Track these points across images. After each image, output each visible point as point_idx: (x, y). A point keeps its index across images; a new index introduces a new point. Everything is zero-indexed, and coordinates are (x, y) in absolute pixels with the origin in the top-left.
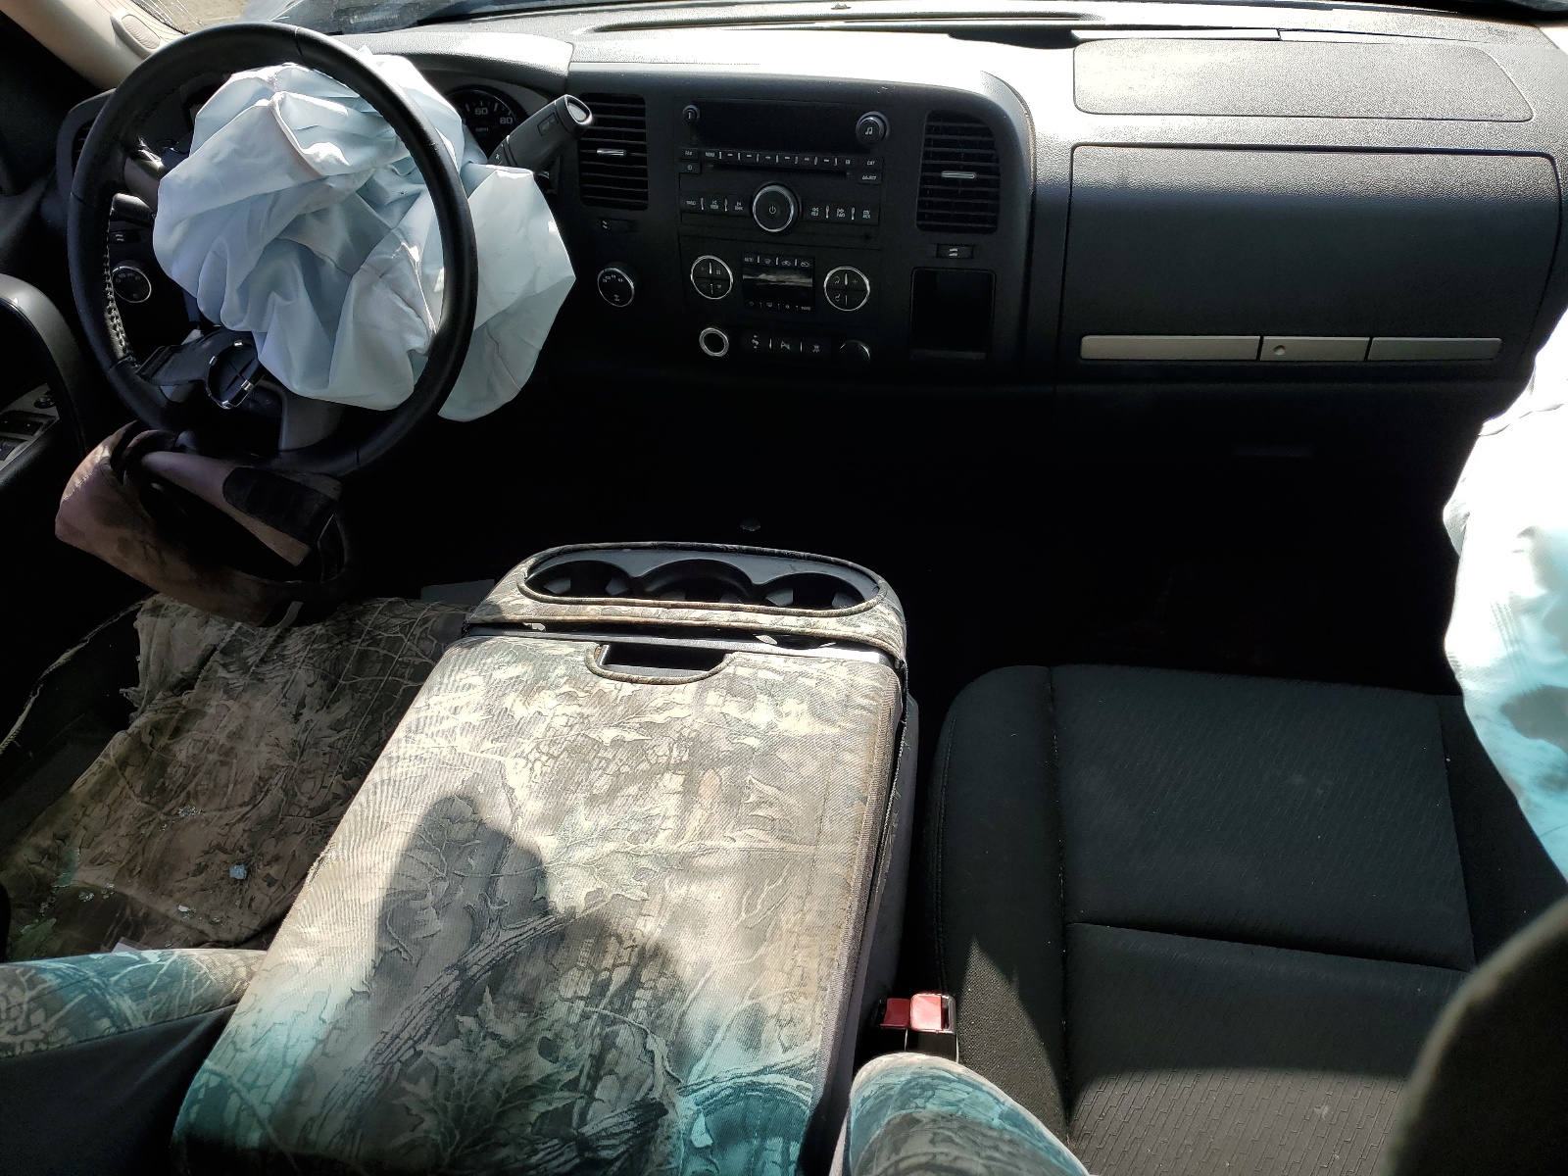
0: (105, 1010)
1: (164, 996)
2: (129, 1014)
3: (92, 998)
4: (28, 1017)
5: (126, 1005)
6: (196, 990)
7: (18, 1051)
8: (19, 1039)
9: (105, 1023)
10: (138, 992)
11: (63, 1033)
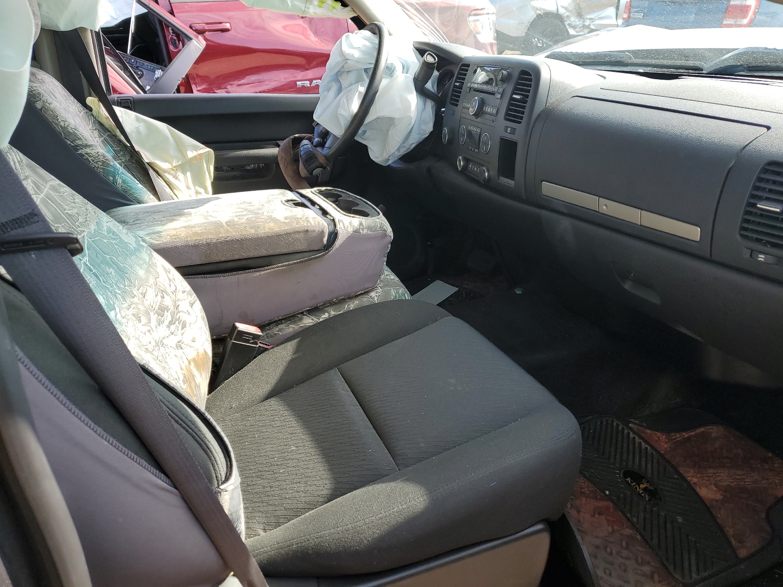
0: (114, 177)
1: (129, 188)
2: (118, 182)
3: (115, 173)
4: (98, 161)
5: (119, 181)
6: (138, 195)
7: (90, 164)
8: (93, 163)
9: (112, 178)
10: (124, 181)
11: (102, 170)
